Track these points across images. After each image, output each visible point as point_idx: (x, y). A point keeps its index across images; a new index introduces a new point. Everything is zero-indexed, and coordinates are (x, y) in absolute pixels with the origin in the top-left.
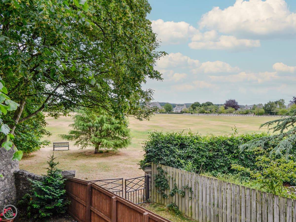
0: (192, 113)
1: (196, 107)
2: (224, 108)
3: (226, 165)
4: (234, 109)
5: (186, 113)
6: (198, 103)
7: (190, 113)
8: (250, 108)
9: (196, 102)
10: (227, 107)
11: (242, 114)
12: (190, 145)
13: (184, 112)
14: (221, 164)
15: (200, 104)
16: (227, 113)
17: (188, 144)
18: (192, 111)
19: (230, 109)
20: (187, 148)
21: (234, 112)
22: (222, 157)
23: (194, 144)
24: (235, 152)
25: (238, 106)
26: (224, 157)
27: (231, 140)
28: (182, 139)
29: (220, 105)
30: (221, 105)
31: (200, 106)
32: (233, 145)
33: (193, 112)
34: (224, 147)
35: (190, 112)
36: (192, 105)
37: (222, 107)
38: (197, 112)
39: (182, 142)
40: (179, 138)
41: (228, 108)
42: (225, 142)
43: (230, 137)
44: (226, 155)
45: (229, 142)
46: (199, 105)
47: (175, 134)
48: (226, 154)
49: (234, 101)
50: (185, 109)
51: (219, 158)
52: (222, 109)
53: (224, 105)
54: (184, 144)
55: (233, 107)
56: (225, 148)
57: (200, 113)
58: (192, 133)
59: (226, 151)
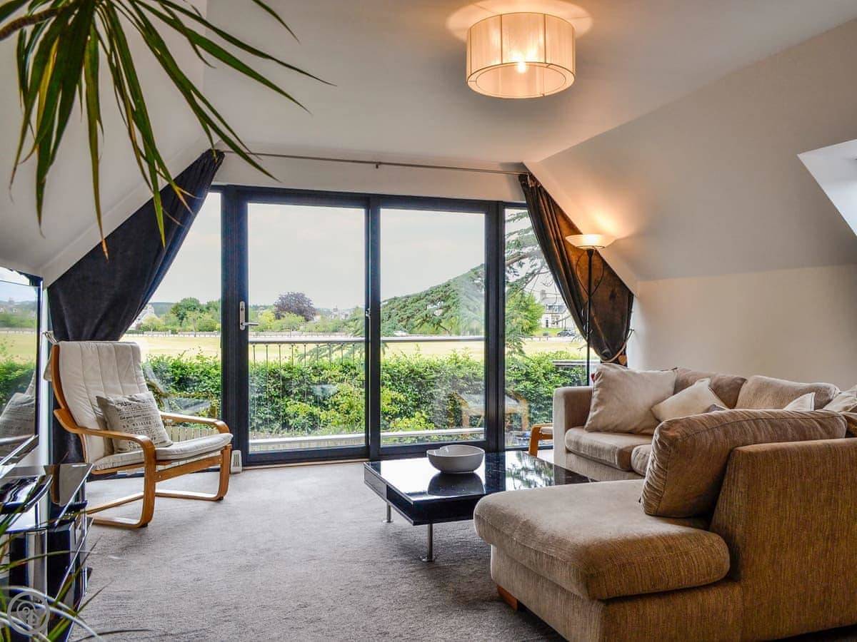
0: (174, 332)
1: (188, 313)
2: (273, 317)
3: (277, 419)
4: (301, 318)
5: (155, 330)
6: (197, 301)
7: (168, 330)
8: (346, 315)
9: (187, 296)
10: (283, 314)
11: (324, 332)
12: (201, 381)
13: (147, 329)
14: (268, 416)
15: (201, 303)
16: (282, 330)
17: (197, 379)
18: (175, 324)
19: (291, 318)
20: (194, 386)
21: (301, 328)
22: (269, 404)
23: (209, 378)
24: (294, 391)
25: (314, 310)
26: (272, 404)
27: (289, 368)
28: (183, 369)
29: (261, 306)
30: (266, 307)
31: (201, 311)
32: (291, 378)
33: (178, 328)
34: (274, 383)
35: (169, 327)
36: (173, 306)
37: (267, 312)
38: (191, 327)
39: (183, 375)
40: (176, 367)
41: (284, 317)
42: (276, 373)
43: (285, 362)
44: (276, 399)
45: (283, 372)
46: (199, 305)
47: (165, 358)
48: (278, 397)
49: (299, 298)
50: (153, 319)
51: (263, 405)
52: (268, 318)
53: (274, 309)
54: (188, 379)
55: (300, 312)
56: (275, 385)
57: (200, 331)
58: (204, 357)
59: (277, 390)
